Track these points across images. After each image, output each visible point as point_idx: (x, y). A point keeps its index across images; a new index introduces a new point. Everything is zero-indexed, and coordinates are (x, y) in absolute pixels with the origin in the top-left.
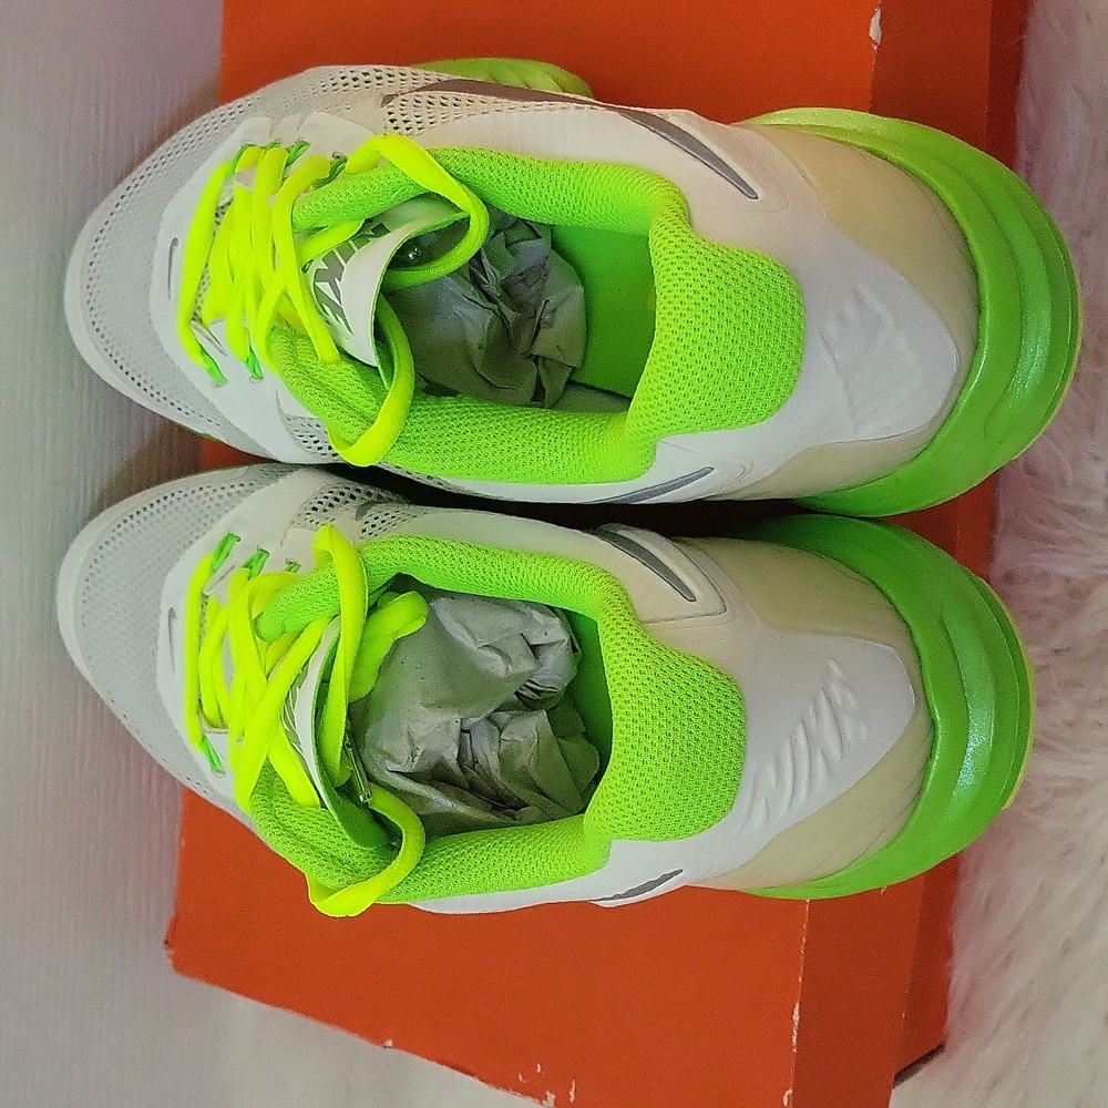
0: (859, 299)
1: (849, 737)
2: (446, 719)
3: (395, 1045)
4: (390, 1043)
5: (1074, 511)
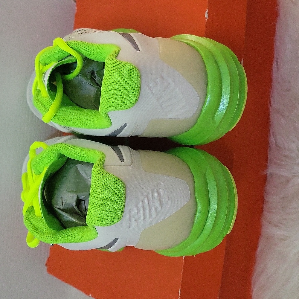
0: (162, 78)
1: (164, 203)
2: (72, 195)
3: (92, 296)
4: (90, 295)
5: (286, 157)
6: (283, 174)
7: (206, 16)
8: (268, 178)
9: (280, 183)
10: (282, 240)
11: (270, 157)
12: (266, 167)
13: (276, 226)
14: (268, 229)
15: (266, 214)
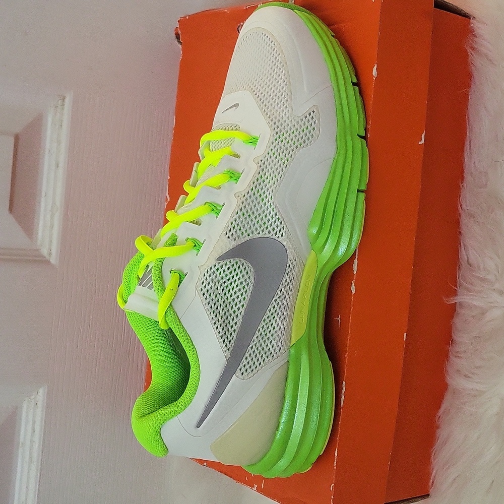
6: (476, 303)
7: (375, 73)
8: (458, 309)
9: (473, 317)
10: (475, 396)
11: (460, 279)
12: (455, 293)
13: (466, 376)
14: (456, 381)
15: (453, 359)
